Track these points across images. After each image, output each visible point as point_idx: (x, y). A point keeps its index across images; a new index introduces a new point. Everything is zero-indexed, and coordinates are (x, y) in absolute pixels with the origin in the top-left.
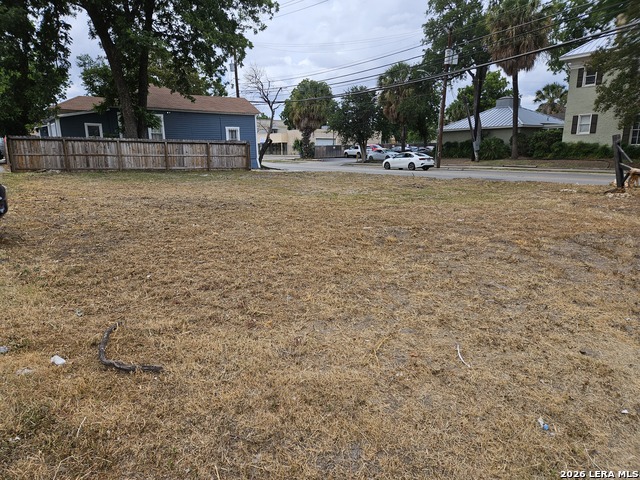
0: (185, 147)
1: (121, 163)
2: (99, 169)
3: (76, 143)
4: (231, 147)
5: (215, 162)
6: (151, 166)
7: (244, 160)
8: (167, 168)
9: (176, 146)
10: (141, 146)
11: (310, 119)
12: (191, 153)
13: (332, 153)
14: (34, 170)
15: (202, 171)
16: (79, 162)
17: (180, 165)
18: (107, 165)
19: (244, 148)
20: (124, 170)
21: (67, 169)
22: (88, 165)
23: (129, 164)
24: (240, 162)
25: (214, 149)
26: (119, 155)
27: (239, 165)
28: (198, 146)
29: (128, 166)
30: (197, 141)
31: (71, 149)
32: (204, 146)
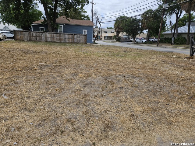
0: (66, 35)
1: (46, 39)
2: (39, 41)
3: (33, 33)
4: (81, 36)
5: (76, 40)
6: (55, 41)
7: (85, 40)
8: (60, 42)
9: (63, 35)
10: (52, 34)
11: (119, 28)
12: (68, 37)
13: (126, 40)
14: (21, 40)
15: (71, 43)
16: (34, 38)
17: (64, 41)
18: (42, 40)
19: (85, 36)
20: (47, 42)
21: (30, 40)
22: (37, 40)
23: (49, 40)
24: (83, 41)
25: (75, 36)
26: (46, 37)
27: (83, 42)
28: (70, 35)
29: (48, 40)
30: (70, 34)
31: (32, 34)
32: (72, 35)
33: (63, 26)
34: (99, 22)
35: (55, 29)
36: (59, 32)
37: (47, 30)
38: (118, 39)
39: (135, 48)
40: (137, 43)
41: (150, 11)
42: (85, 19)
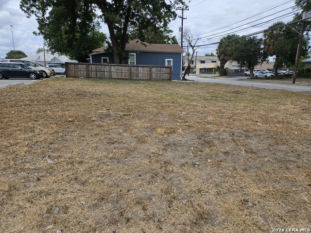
0: (140, 68)
1: (111, 75)
2: (100, 78)
3: (92, 66)
4: (162, 69)
5: (154, 76)
6: (123, 77)
7: (169, 75)
8: (131, 78)
9: (135, 68)
10: (120, 67)
11: (225, 55)
12: (143, 71)
14: (75, 77)
15: (147, 80)
16: (93, 74)
17: (137, 77)
18: (104, 76)
19: (169, 69)
20: (111, 78)
21: (88, 77)
22: (97, 76)
23: (114, 75)
24: (166, 76)
25: (154, 70)
26: (110, 72)
27: (166, 78)
28: (146, 68)
29: (113, 77)
30: (146, 66)
31: (90, 68)
32: (149, 68)
33: (135, 54)
34: (191, 46)
35: (123, 59)
36: (129, 64)
37: (112, 61)
38: (224, 73)
39: (253, 87)
40: (257, 78)
41: (279, 25)
42: (170, 42)
